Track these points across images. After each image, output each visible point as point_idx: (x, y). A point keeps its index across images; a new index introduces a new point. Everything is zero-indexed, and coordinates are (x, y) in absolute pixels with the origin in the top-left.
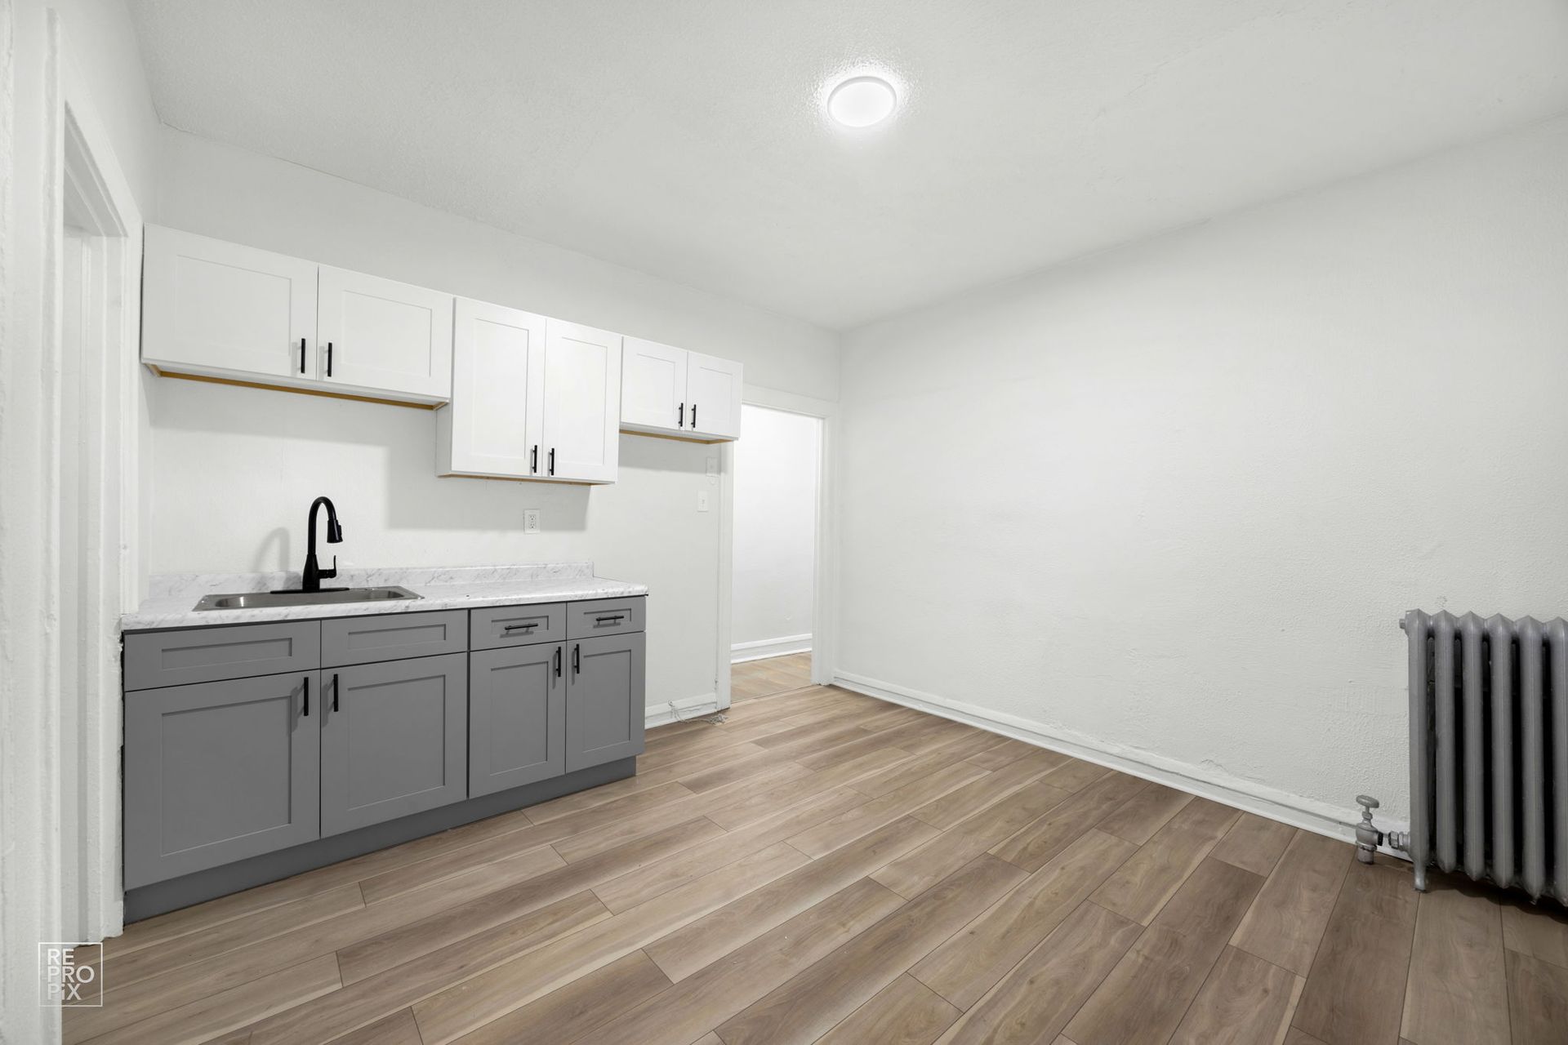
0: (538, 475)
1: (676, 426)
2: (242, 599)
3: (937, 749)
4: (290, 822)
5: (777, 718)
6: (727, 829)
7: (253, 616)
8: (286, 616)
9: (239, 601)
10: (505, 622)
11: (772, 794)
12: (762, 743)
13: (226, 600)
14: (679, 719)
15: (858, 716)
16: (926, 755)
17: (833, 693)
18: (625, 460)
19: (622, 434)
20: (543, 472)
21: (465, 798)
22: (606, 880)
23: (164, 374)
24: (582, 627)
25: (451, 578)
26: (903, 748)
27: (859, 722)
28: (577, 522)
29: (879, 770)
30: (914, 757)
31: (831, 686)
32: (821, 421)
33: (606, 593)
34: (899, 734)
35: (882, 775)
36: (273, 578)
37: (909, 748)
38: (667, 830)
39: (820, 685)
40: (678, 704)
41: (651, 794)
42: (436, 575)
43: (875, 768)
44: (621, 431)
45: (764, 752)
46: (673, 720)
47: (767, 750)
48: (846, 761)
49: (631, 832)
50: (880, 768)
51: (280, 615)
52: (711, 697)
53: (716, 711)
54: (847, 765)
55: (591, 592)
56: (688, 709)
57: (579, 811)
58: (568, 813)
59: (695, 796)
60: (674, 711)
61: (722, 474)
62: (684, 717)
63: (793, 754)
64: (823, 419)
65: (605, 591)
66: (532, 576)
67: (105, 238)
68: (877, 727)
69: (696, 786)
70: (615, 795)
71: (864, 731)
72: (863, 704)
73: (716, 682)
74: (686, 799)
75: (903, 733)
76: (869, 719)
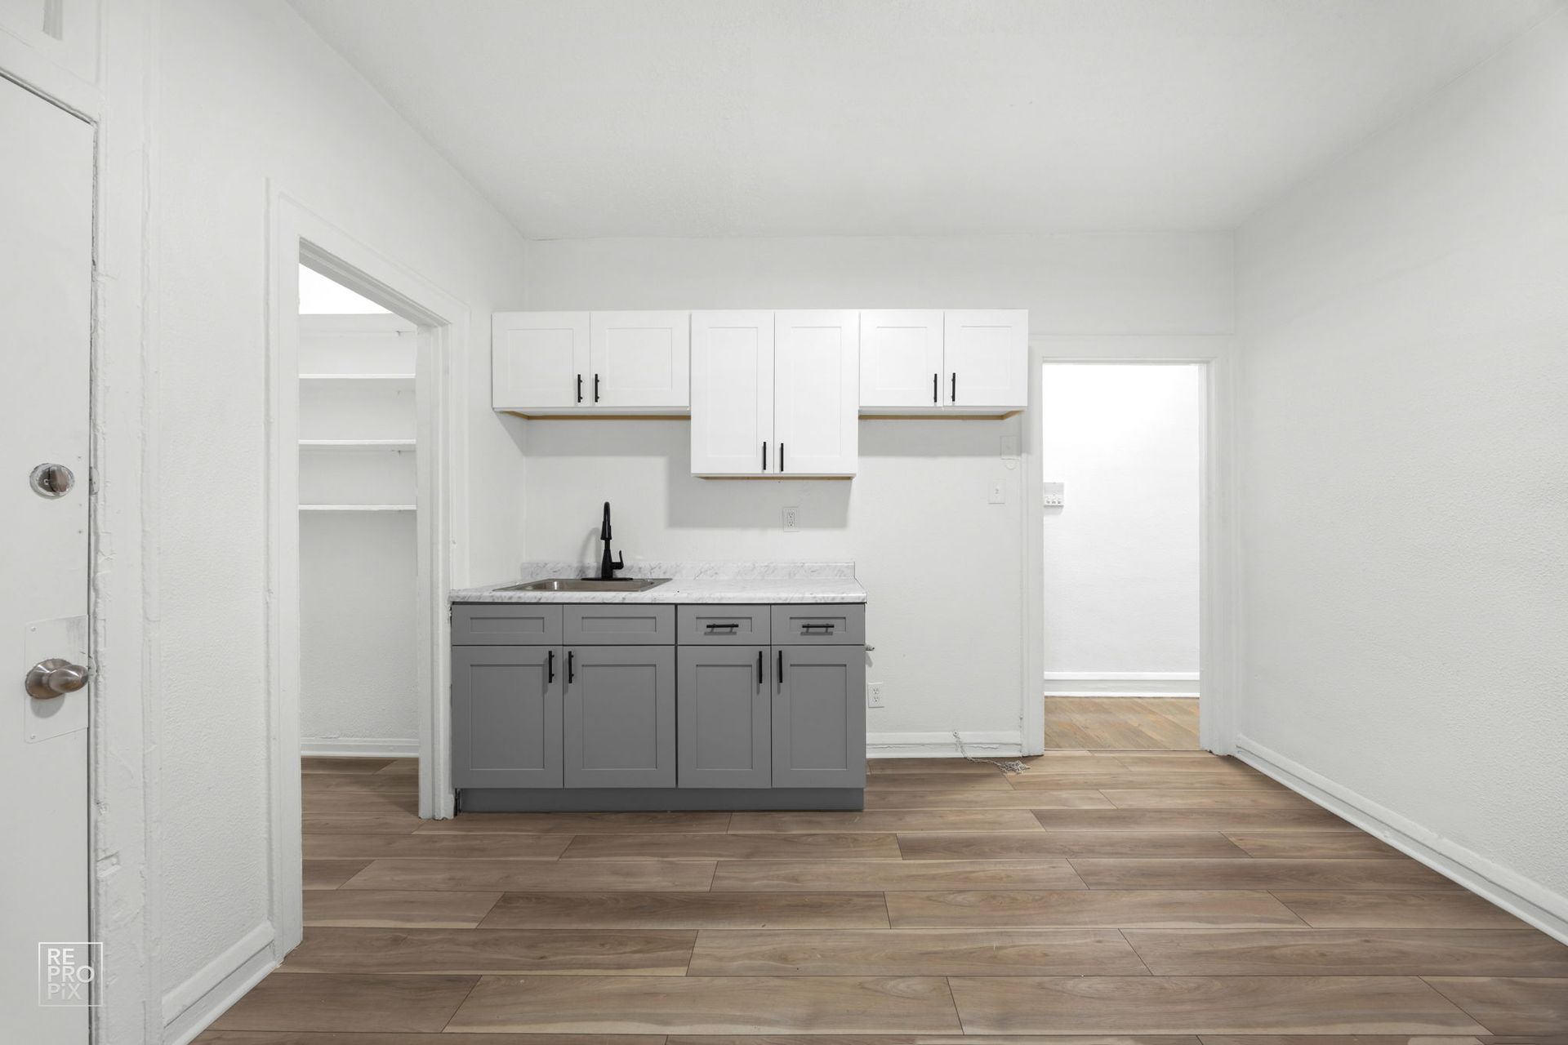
0: (769, 471)
1: (931, 403)
2: (556, 583)
3: (1371, 932)
4: (544, 767)
5: (1097, 786)
6: (892, 923)
7: (519, 598)
8: (540, 599)
9: (554, 586)
10: (710, 620)
11: (994, 897)
12: (1043, 817)
13: (545, 584)
14: (966, 756)
15: (1241, 818)
16: (1332, 934)
17: (1227, 770)
18: (866, 448)
19: (863, 421)
20: (773, 469)
21: (674, 786)
22: (721, 927)
23: (529, 418)
24: (787, 633)
25: (716, 573)
26: (1287, 903)
27: (1232, 831)
28: (839, 519)
29: (1209, 926)
30: (1298, 927)
31: (1230, 760)
32: (1204, 367)
33: (815, 598)
34: (1303, 875)
35: (1202, 937)
36: (589, 568)
37: (1301, 907)
38: (829, 894)
39: (1211, 752)
40: (966, 736)
41: (855, 840)
42: (703, 570)
43: (1199, 920)
44: (863, 417)
45: (1039, 830)
46: (959, 755)
47: (1043, 830)
48: (1154, 887)
49: (795, 879)
50: (1213, 923)
51: (536, 598)
52: (1013, 736)
53: (1020, 755)
54: (1154, 896)
55: (796, 595)
56: (979, 745)
57: (773, 832)
58: (764, 832)
59: (900, 861)
60: (960, 745)
61: (1024, 455)
62: (971, 754)
63: (1076, 848)
64: (1207, 362)
65: (813, 596)
66: (790, 574)
67: (440, 329)
68: (1264, 847)
69: (910, 848)
70: (827, 827)
71: (1232, 848)
72: (1270, 801)
73: (1021, 719)
74: (889, 861)
75: (1313, 874)
76: (1259, 830)
